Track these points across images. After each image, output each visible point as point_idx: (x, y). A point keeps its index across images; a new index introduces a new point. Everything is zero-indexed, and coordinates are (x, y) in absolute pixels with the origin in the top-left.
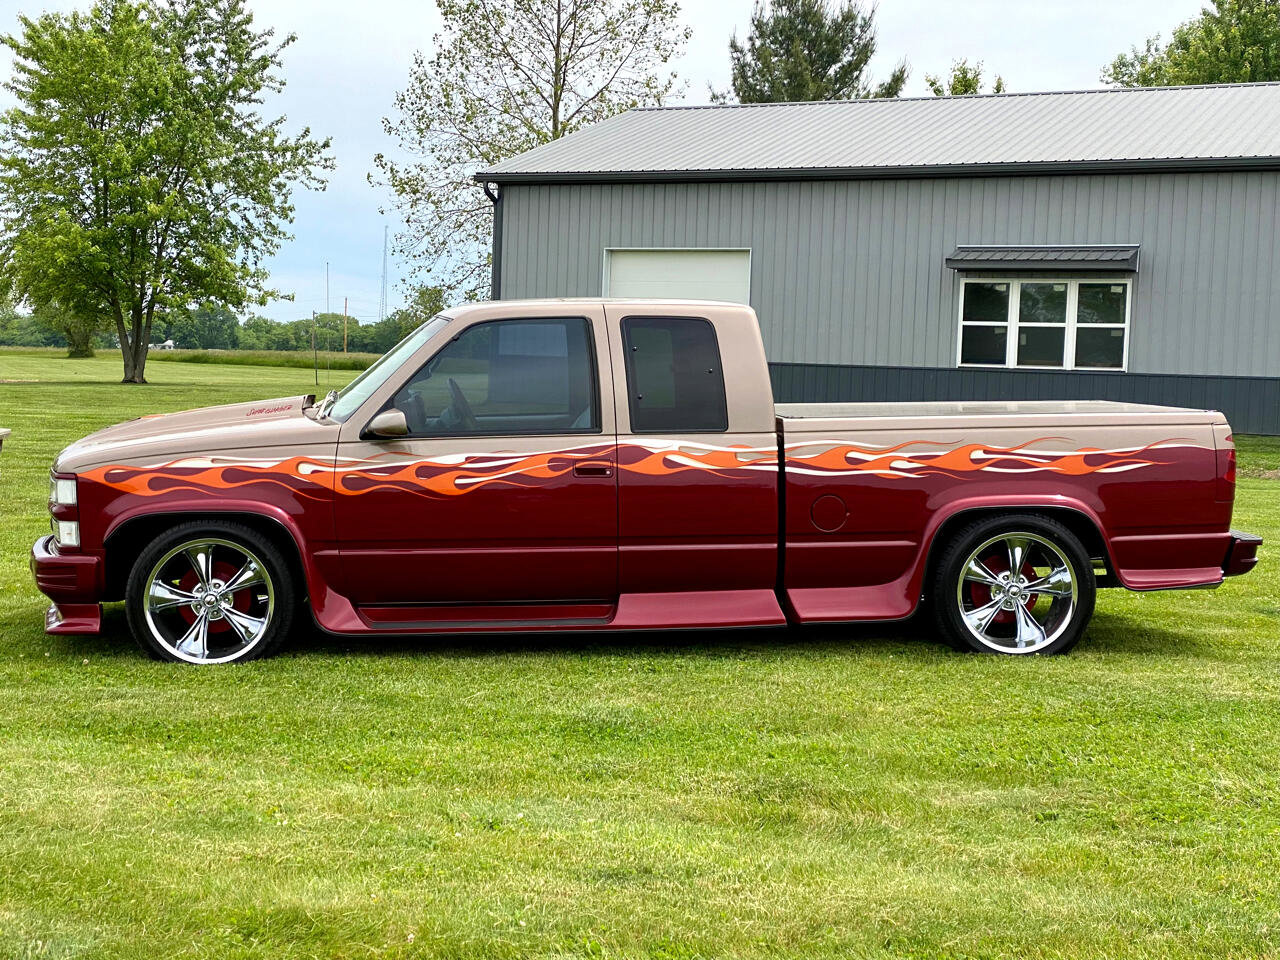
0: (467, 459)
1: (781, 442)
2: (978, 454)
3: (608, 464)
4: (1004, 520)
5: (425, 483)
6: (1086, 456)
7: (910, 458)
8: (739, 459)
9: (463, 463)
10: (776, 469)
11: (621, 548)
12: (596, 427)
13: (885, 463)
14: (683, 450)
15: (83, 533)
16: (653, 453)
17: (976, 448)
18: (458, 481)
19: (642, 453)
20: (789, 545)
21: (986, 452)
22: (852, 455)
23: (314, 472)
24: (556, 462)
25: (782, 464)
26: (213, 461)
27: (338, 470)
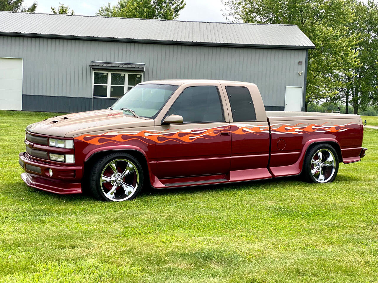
0: (192, 130)
1: (269, 124)
2: (314, 127)
3: (229, 131)
4: (321, 145)
5: (180, 138)
6: (336, 127)
7: (299, 128)
8: (261, 129)
9: (191, 132)
10: (269, 132)
11: (232, 157)
12: (224, 120)
13: (293, 130)
14: (247, 127)
15: (75, 158)
16: (239, 128)
17: (313, 125)
18: (190, 138)
19: (236, 128)
20: (271, 154)
21: (315, 126)
22: (286, 128)
23: (149, 136)
24: (216, 131)
25: (270, 131)
26: (118, 132)
27: (156, 135)
